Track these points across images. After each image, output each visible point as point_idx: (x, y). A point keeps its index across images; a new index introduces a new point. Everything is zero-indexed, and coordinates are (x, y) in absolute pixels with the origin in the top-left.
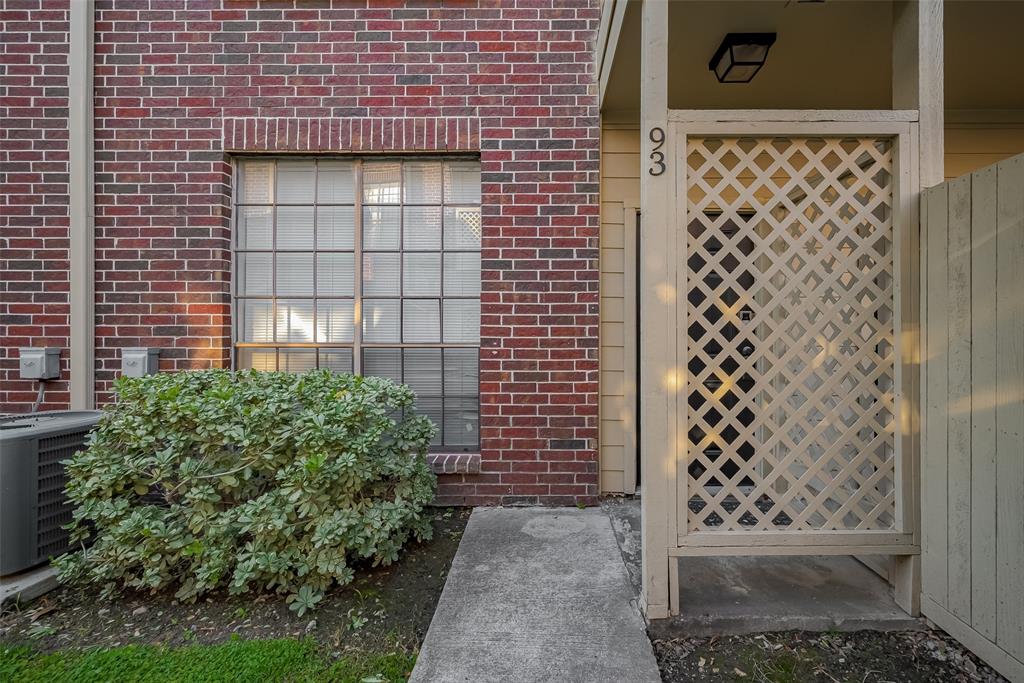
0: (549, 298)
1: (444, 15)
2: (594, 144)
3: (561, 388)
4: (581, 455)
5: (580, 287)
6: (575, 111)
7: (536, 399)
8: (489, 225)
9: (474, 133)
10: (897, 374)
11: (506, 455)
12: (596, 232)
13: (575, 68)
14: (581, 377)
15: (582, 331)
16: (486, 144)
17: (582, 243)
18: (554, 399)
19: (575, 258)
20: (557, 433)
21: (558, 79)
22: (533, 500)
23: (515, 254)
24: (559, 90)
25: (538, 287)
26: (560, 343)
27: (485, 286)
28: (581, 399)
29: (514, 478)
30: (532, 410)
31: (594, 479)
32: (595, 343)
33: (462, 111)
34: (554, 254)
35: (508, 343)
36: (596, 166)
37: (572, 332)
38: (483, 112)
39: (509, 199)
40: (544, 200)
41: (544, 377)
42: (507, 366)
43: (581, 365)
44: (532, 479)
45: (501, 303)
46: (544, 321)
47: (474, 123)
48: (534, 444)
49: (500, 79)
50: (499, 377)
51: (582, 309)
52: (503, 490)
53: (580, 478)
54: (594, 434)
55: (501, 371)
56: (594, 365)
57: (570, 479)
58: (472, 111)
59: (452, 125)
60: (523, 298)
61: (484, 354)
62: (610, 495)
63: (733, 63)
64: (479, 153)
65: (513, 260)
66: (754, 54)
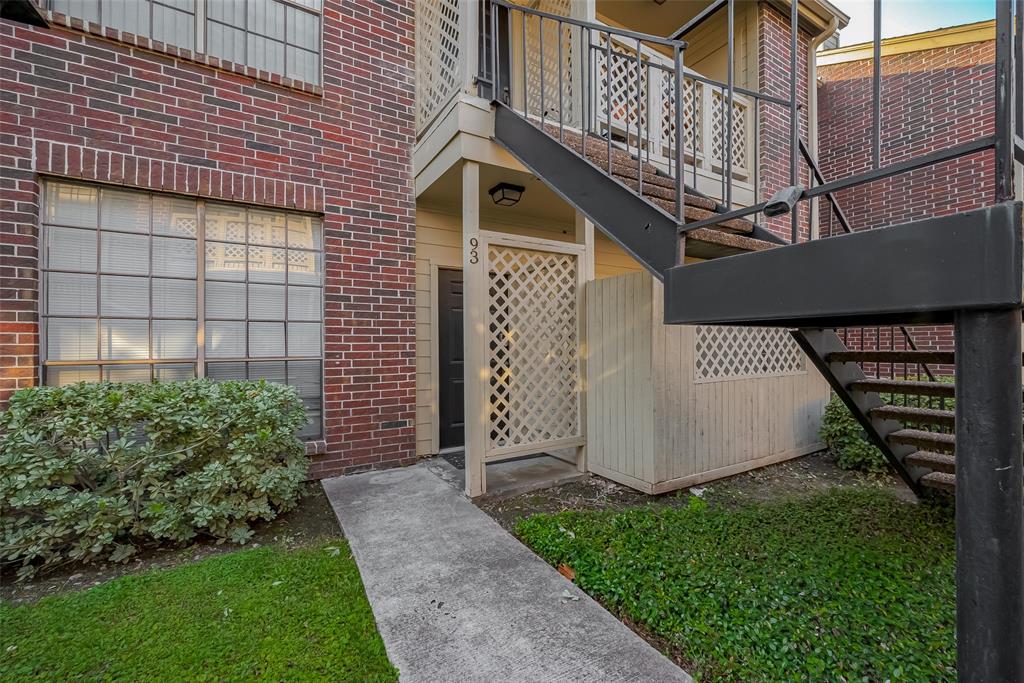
0: (380, 324)
1: (291, 103)
2: (412, 221)
3: (389, 386)
4: (403, 431)
5: (403, 316)
6: (398, 196)
7: (371, 395)
8: (331, 267)
9: (319, 198)
10: (578, 365)
11: (348, 438)
12: (413, 280)
13: (398, 166)
14: (404, 377)
15: (404, 347)
16: (328, 209)
17: (404, 286)
18: (384, 394)
19: (399, 296)
20: (387, 418)
21: (386, 172)
22: (368, 467)
23: (353, 291)
24: (387, 179)
25: (372, 315)
26: (389, 355)
27: (327, 314)
28: (404, 393)
29: (354, 453)
30: (368, 403)
31: (413, 446)
32: (413, 354)
33: (308, 180)
34: (383, 293)
35: (347, 356)
36: (413, 235)
37: (397, 347)
38: (326, 184)
39: (348, 251)
40: (376, 254)
41: (377, 379)
42: (347, 372)
43: (403, 370)
44: (369, 452)
45: (342, 326)
46: (376, 340)
47: (319, 191)
48: (370, 427)
49: (341, 163)
50: (341, 380)
51: (404, 332)
52: (345, 463)
53: (403, 447)
54: (413, 416)
55: (343, 376)
56: (413, 369)
57: (396, 448)
58: (317, 182)
59: (300, 189)
60: (360, 323)
61: (328, 364)
62: (422, 457)
63: (504, 198)
64: (323, 214)
65: (352, 296)
66: (515, 195)
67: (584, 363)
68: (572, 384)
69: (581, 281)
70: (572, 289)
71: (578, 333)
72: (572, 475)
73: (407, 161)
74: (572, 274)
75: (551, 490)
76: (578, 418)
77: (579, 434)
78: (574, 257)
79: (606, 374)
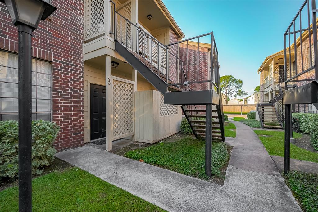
0: (72, 101)
2: (83, 68)
3: (75, 121)
4: (80, 136)
5: (80, 99)
6: (78, 59)
7: (69, 124)
8: (55, 81)
9: (51, 56)
11: (61, 139)
12: (83, 87)
13: (78, 50)
14: (80, 118)
15: (80, 108)
16: (54, 60)
17: (80, 89)
18: (74, 124)
19: (79, 92)
20: (75, 132)
21: (74, 51)
22: (68, 148)
23: (63, 89)
24: (75, 53)
25: (70, 98)
26: (75, 111)
27: (53, 97)
28: (80, 123)
29: (64, 144)
30: (68, 127)
31: (83, 140)
32: (83, 111)
33: (46, 49)
34: (73, 91)
35: (61, 111)
36: (83, 73)
37: (78, 108)
38: (53, 51)
39: (62, 76)
40: (71, 78)
41: (71, 119)
42: (61, 117)
43: (80, 116)
44: (69, 143)
45: (59, 101)
46: (71, 106)
47: (51, 54)
48: (69, 135)
49: (59, 45)
50: (59, 120)
51: (80, 103)
52: (60, 148)
53: (80, 141)
54: (83, 130)
55: (59, 118)
56: (83, 116)
57: (78, 141)
58: (50, 50)
59: (43, 52)
60: (66, 100)
61: (53, 114)
62: (85, 144)
63: (113, 66)
64: (52, 62)
65: (63, 91)
66: (116, 65)
67: (135, 113)
68: (132, 118)
69: (134, 91)
70: (132, 93)
71: (133, 105)
72: (132, 142)
73: (81, 48)
74: (132, 89)
75: (128, 147)
76: (133, 127)
77: (133, 131)
78: (132, 85)
79: (141, 116)
